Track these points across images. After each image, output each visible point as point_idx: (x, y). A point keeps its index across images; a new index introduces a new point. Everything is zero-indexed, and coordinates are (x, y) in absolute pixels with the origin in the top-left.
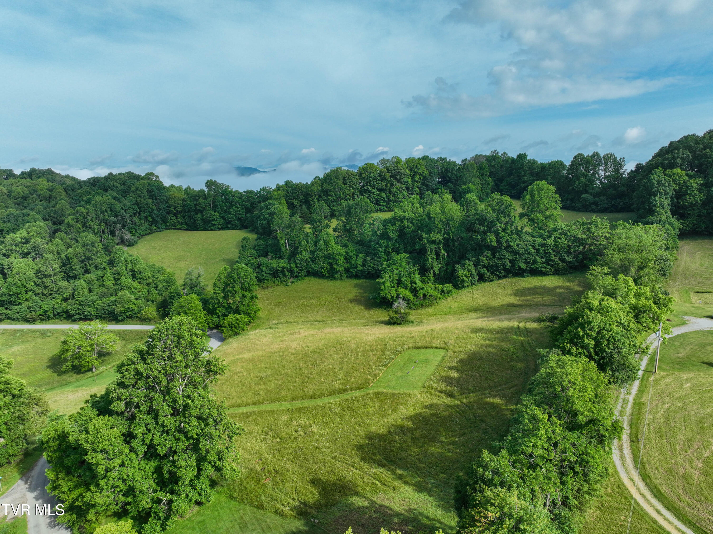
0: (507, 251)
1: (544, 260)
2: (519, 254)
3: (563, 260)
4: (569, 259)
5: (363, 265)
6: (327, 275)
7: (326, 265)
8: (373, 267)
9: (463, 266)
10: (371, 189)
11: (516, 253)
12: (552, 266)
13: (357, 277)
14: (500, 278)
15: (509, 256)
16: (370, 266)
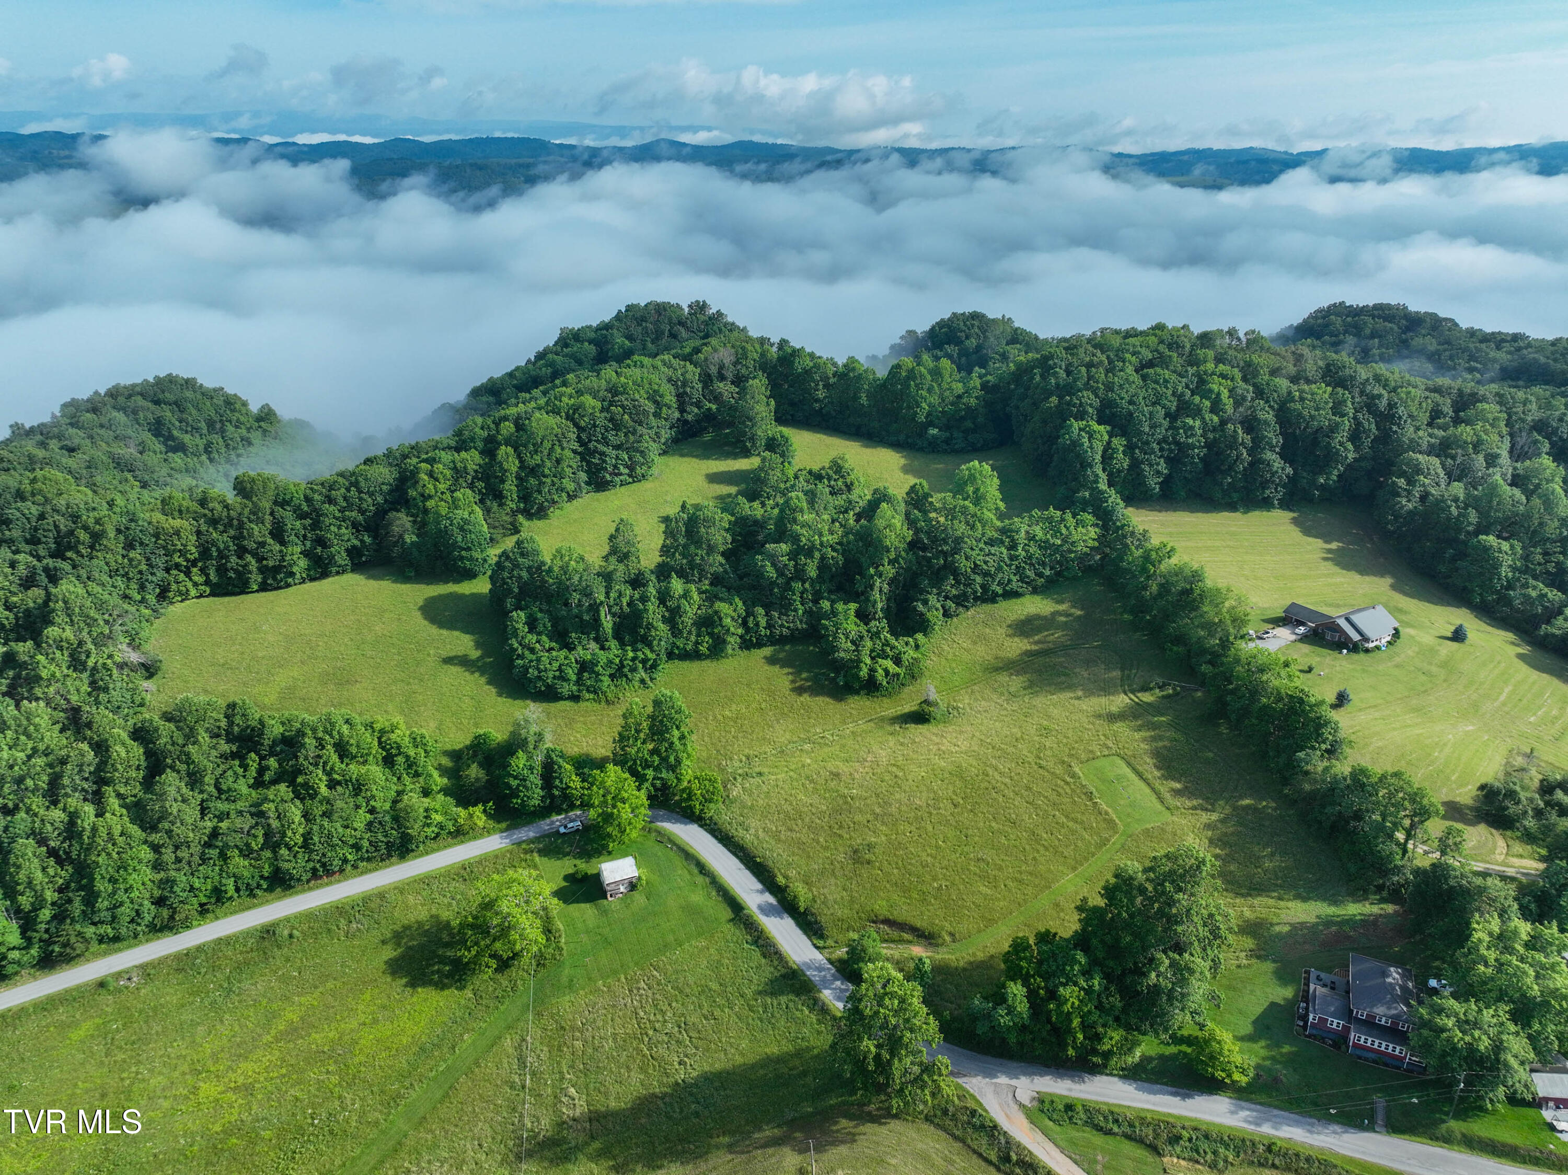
0: (975, 573)
1: (1018, 577)
2: (990, 575)
3: (1040, 575)
4: (1047, 572)
5: (769, 626)
6: (707, 652)
7: (707, 638)
8: (788, 628)
9: (925, 602)
10: (601, 448)
11: (986, 574)
12: (1026, 583)
13: (759, 645)
14: (967, 608)
15: (979, 579)
16: (782, 626)
